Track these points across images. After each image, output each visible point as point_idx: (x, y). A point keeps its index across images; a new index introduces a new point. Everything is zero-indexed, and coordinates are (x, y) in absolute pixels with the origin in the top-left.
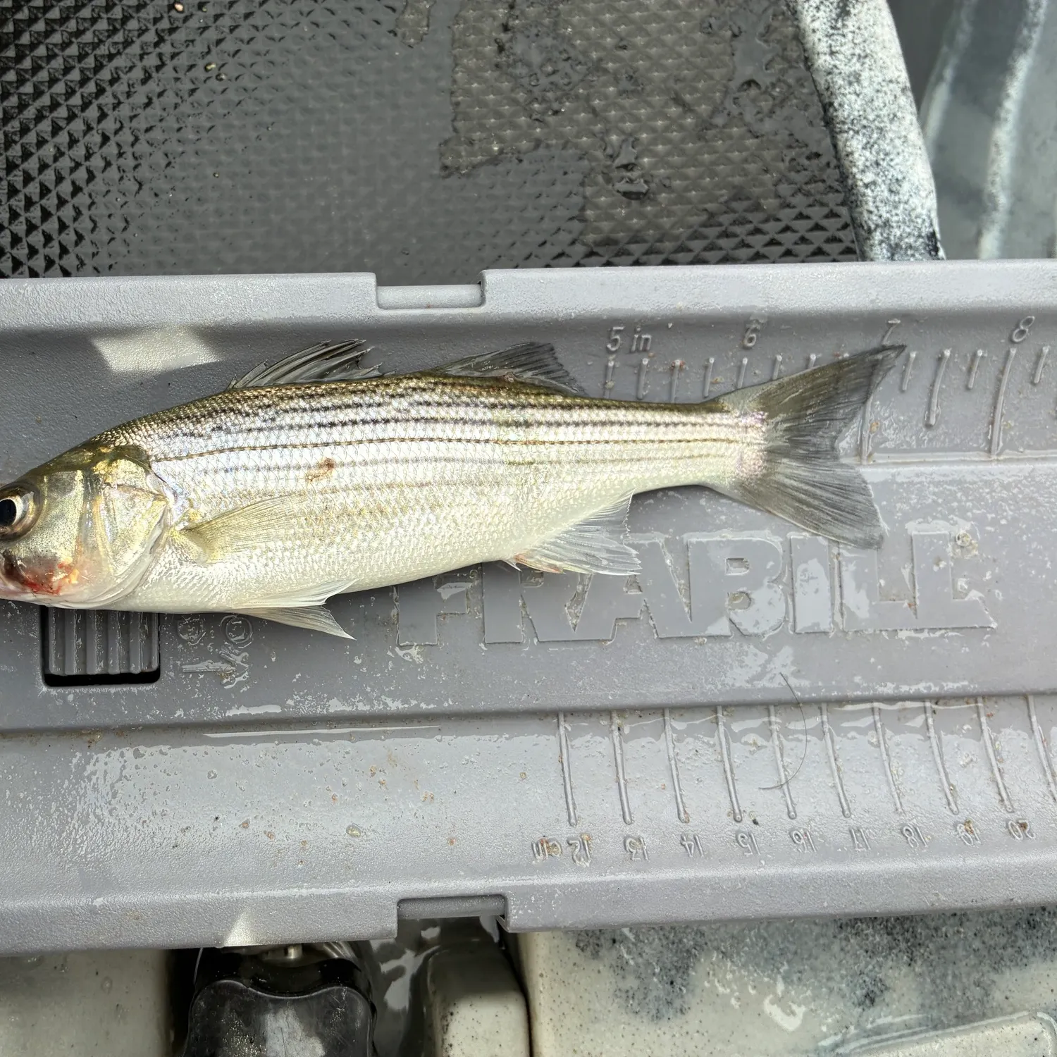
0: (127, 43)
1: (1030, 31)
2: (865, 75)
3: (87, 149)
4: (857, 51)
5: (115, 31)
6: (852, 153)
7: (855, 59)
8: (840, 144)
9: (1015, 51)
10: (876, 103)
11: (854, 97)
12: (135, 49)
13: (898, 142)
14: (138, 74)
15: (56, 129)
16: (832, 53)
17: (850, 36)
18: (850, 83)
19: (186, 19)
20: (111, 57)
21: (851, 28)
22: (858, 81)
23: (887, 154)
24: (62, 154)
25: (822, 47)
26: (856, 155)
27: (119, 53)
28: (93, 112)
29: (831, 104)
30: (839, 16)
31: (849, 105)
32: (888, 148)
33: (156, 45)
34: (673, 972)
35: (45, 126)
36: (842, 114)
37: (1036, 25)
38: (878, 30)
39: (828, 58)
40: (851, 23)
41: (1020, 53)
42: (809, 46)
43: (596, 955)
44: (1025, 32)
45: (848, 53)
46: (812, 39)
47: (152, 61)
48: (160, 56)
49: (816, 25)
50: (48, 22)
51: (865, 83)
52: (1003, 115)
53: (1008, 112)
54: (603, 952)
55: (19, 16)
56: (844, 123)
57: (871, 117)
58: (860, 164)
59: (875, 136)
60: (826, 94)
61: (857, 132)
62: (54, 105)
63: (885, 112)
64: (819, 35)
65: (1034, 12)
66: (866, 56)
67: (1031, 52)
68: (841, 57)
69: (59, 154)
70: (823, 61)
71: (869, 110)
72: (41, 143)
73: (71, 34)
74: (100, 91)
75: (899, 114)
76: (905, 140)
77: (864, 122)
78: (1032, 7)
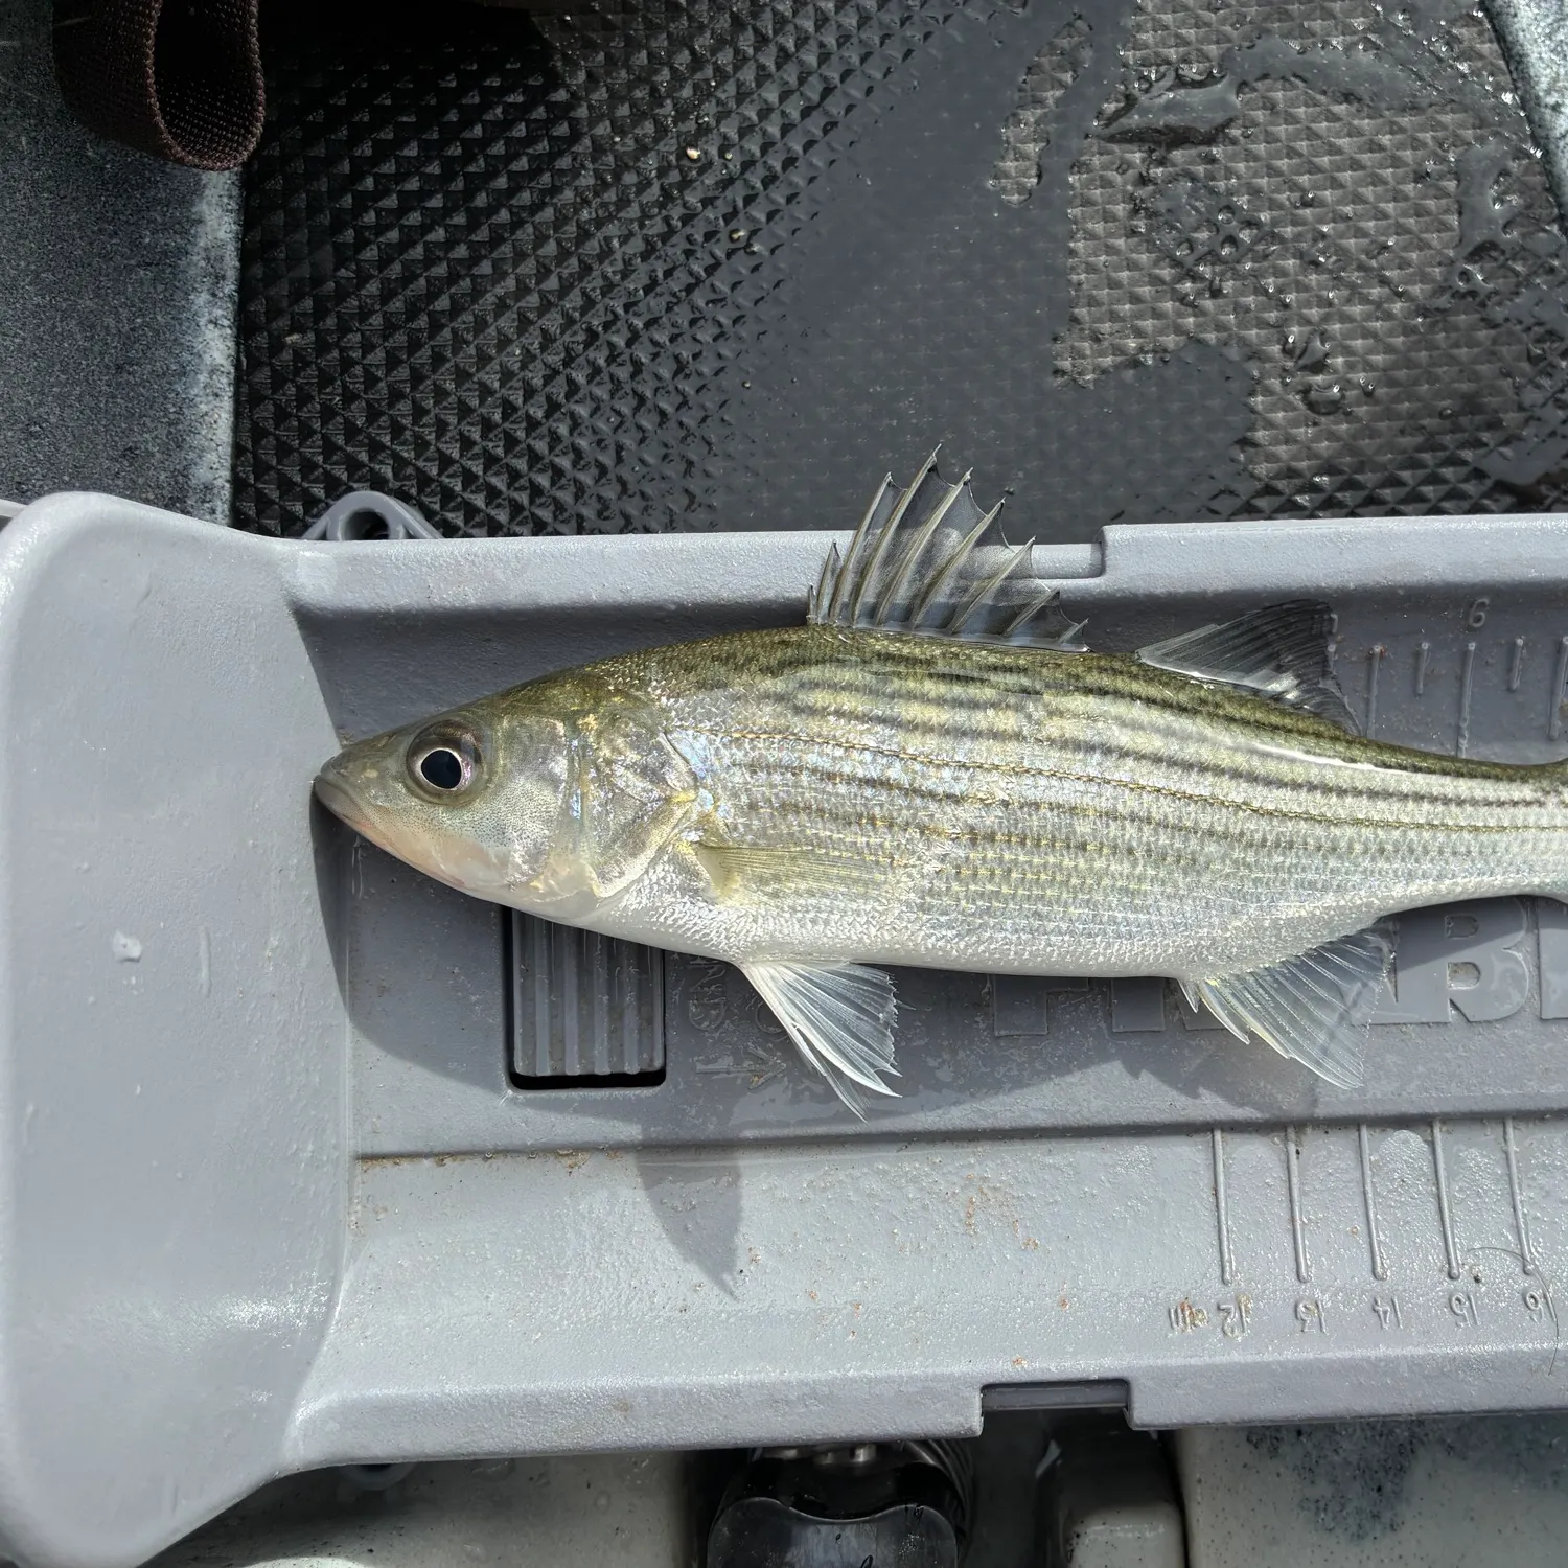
0: (623, 202)
3: (567, 350)
5: (605, 186)
12: (633, 211)
14: (636, 245)
15: (524, 324)
19: (702, 171)
20: (600, 223)
24: (534, 358)
27: (610, 218)
28: (574, 301)
33: (662, 206)
34: (1381, 1474)
35: (507, 323)
43: (1274, 1452)
47: (656, 227)
48: (667, 220)
50: (511, 175)
54: (1284, 1449)
55: (472, 169)
62: (523, 290)
69: (528, 358)
72: (504, 342)
73: (543, 192)
74: (586, 269)
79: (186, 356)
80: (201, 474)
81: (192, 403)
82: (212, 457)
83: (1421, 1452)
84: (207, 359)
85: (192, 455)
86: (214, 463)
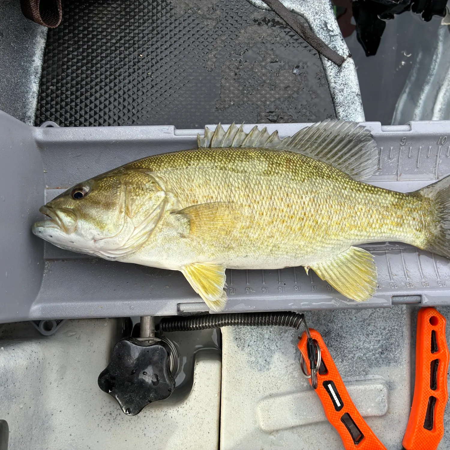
0: (125, 65)
1: (430, 77)
2: (345, 90)
3: (110, 95)
4: (343, 83)
5: (121, 61)
6: (339, 113)
7: (342, 85)
8: (336, 110)
9: (425, 84)
10: (348, 98)
11: (341, 96)
12: (127, 67)
13: (354, 110)
14: (127, 74)
15: (101, 88)
16: (335, 83)
17: (341, 78)
18: (340, 92)
19: (143, 59)
20: (119, 68)
21: (342, 76)
22: (343, 91)
23: (350, 114)
24: (102, 96)
25: (332, 81)
26: (340, 113)
27: (122, 68)
28: (112, 85)
29: (334, 98)
30: (338, 72)
31: (339, 98)
32: (350, 112)
33: (133, 66)
34: (267, 357)
35: (98, 88)
36: (337, 101)
37: (433, 75)
38: (350, 77)
39: (334, 84)
40: (342, 74)
41: (426, 85)
42: (329, 80)
43: (242, 349)
44: (429, 77)
45: (340, 83)
46: (330, 78)
47: (131, 70)
48: (134, 69)
49: (331, 74)
50: (101, 57)
51: (345, 92)
52: (418, 105)
53: (420, 104)
54: (245, 349)
55: (93, 55)
56: (337, 104)
57: (346, 102)
58: (341, 116)
59: (347, 108)
60: (333, 95)
61: (341, 107)
62: (101, 81)
63: (350, 101)
64: (331, 77)
65: (433, 71)
66: (346, 84)
67: (430, 84)
68: (338, 84)
69: (101, 96)
70: (333, 85)
71: (345, 100)
72: (96, 92)
73: (108, 61)
74: (115, 78)
75: (355, 102)
76: (356, 110)
77: (344, 104)
78: (432, 69)
79: (28, 89)
80: (29, 114)
81: (28, 99)
82: (31, 110)
83: (276, 353)
84: (32, 90)
85: (27, 110)
86: (31, 111)
